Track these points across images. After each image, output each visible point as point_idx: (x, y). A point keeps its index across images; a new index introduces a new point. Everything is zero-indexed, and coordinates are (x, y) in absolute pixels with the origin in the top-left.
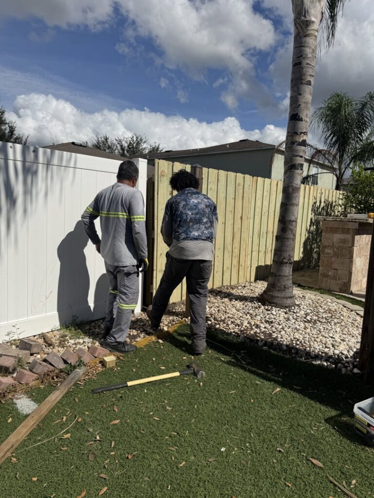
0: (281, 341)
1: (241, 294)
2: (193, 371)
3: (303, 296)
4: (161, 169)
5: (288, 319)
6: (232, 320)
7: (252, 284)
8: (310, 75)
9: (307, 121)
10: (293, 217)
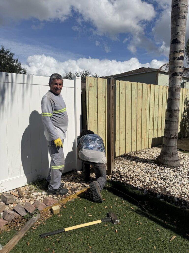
0: (173, 194)
1: (143, 158)
2: (111, 219)
3: (184, 158)
4: (90, 83)
5: (176, 177)
6: (138, 177)
7: (150, 150)
8: (185, 12)
9: (183, 43)
10: (176, 107)
